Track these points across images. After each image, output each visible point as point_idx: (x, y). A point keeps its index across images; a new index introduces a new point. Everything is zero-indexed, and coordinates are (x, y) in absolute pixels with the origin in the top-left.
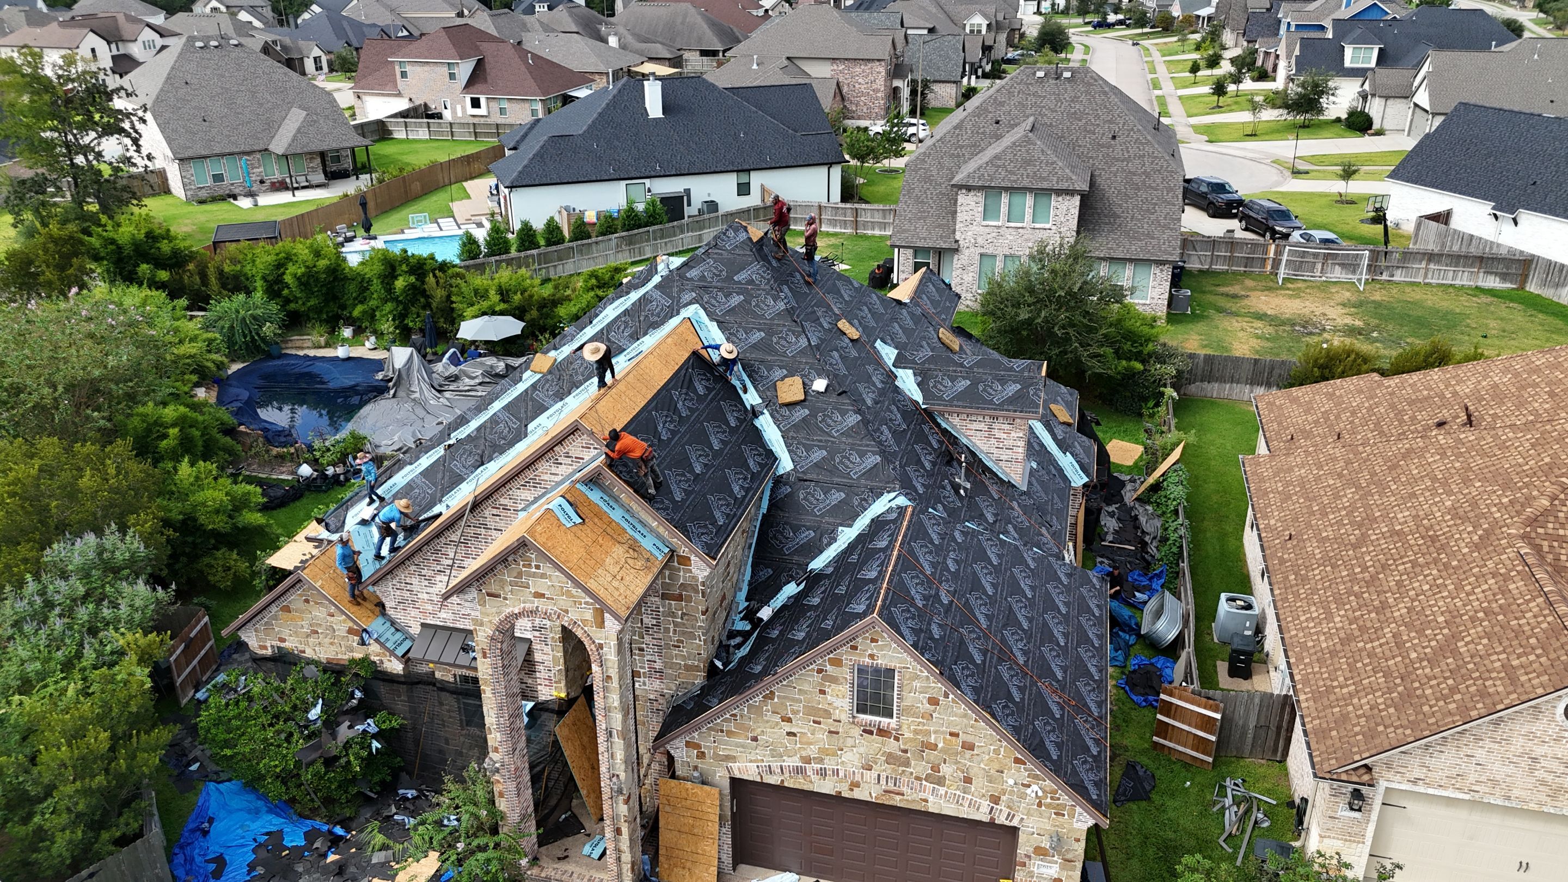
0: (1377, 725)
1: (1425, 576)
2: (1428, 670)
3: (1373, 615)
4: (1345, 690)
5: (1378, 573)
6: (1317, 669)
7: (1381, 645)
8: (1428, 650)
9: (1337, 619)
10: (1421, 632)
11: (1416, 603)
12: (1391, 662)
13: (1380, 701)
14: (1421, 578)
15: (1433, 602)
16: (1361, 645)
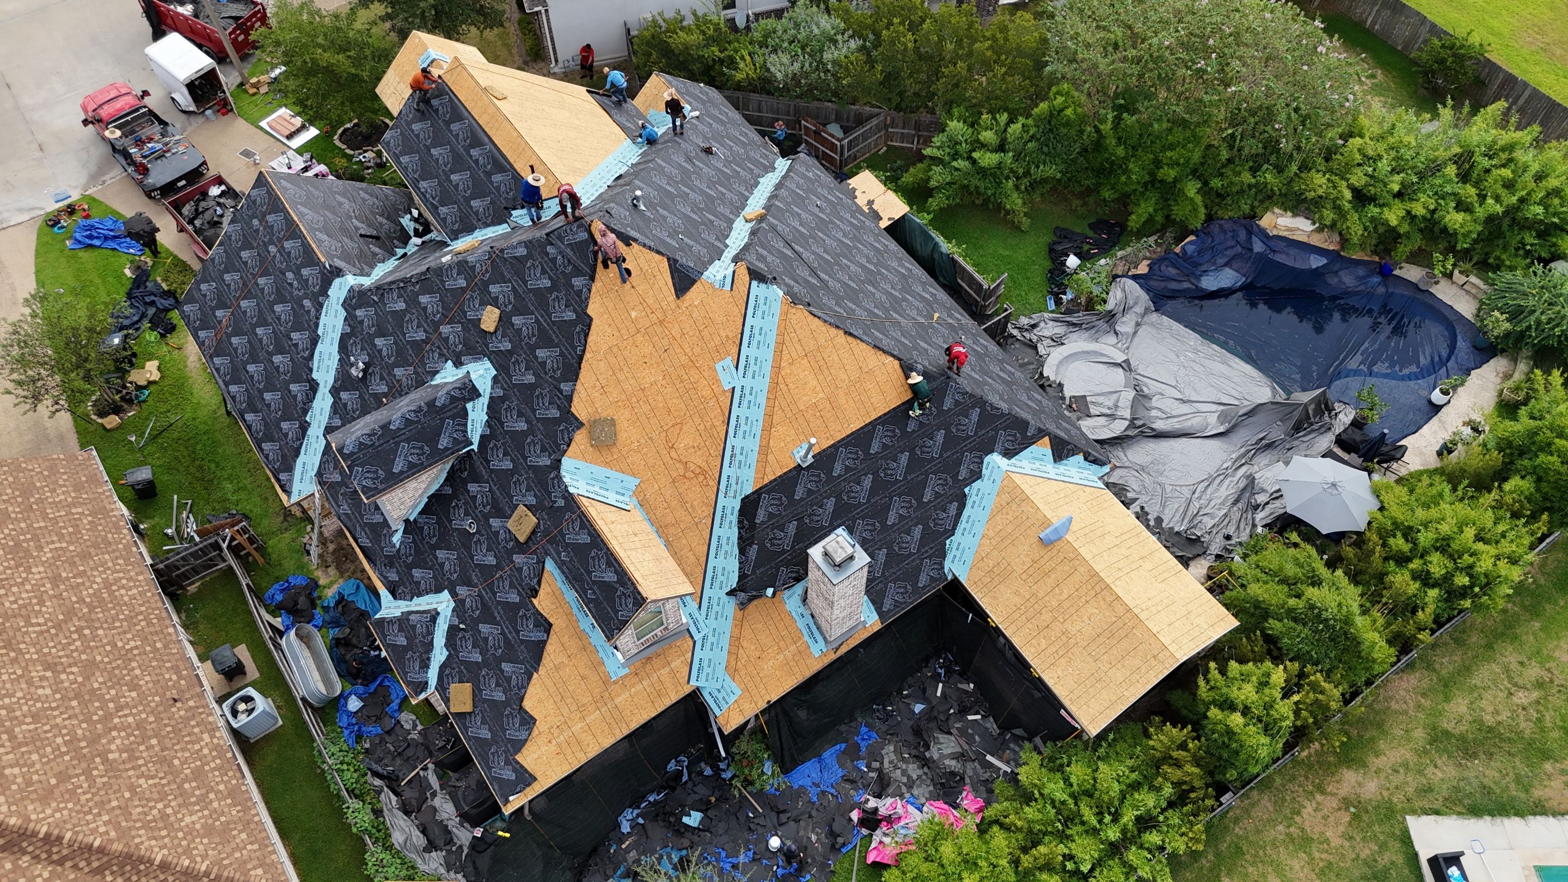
0: (49, 476)
1: (15, 602)
2: (10, 509)
3: (64, 575)
4: (80, 510)
5: (65, 621)
6: (110, 536)
7: (53, 542)
8: (11, 526)
9: (98, 580)
10: (18, 544)
11: (24, 575)
12: (42, 524)
13: (48, 494)
14: (20, 602)
15: (8, 572)
16: (72, 548)
